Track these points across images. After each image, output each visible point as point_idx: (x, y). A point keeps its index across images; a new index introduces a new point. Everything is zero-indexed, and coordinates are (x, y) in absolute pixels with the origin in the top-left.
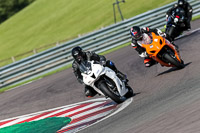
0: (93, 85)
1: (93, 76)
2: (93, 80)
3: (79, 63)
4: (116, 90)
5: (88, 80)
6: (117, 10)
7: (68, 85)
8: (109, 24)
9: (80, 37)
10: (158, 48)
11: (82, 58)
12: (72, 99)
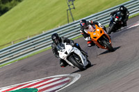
0: (65, 59)
1: (66, 53)
2: (66, 55)
3: (57, 44)
4: (81, 62)
5: (62, 55)
6: (69, 14)
7: (36, 66)
8: (64, 24)
9: (44, 33)
10: (99, 36)
11: (58, 41)
12: (38, 75)
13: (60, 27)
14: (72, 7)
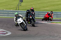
8: (14, 10)
9: (4, 10)
13: (12, 10)
14: (20, 4)
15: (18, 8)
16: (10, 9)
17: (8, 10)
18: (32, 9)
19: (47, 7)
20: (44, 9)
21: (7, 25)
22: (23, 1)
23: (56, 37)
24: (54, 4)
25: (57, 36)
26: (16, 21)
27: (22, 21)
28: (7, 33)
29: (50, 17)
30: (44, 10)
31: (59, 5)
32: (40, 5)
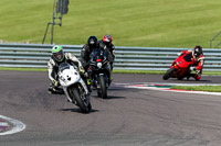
13: (28, 44)
14: (57, 21)
15: (49, 36)
16: (21, 39)
17: (15, 44)
18: (107, 40)
19: (157, 30)
20: (144, 38)
21: (10, 96)
22: (67, 10)
23: (188, 139)
24: (182, 21)
25: (194, 138)
26: (53, 75)
27: (75, 78)
28: (12, 126)
29: (192, 68)
30: (146, 42)
31: (200, 23)
32: (130, 22)
